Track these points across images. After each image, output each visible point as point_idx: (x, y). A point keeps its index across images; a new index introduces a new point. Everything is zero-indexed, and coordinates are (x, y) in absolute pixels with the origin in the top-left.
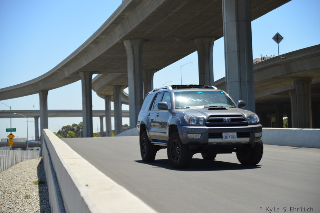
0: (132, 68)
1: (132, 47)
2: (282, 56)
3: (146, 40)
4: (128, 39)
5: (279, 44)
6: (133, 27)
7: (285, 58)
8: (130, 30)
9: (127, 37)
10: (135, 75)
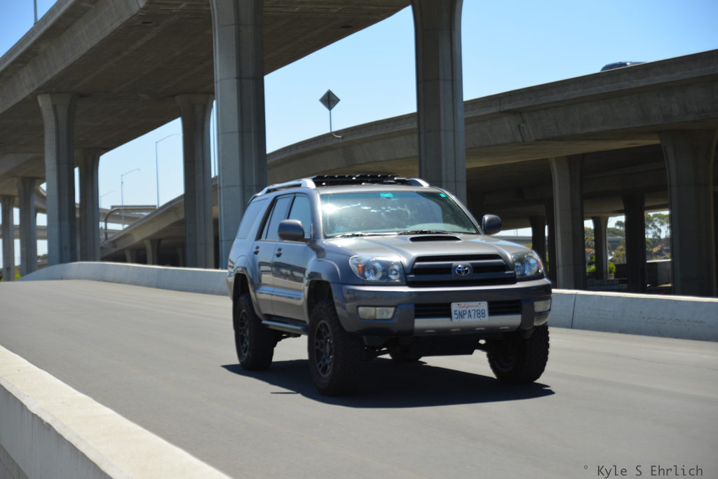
0: (55, 149)
1: (55, 107)
2: (338, 133)
3: (82, 96)
4: (46, 93)
5: (332, 111)
6: (55, 72)
7: (342, 138)
8: (49, 77)
9: (43, 90)
10: (59, 163)
